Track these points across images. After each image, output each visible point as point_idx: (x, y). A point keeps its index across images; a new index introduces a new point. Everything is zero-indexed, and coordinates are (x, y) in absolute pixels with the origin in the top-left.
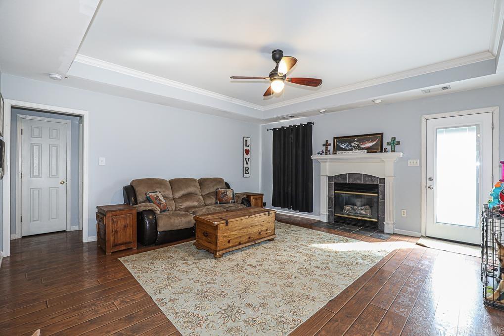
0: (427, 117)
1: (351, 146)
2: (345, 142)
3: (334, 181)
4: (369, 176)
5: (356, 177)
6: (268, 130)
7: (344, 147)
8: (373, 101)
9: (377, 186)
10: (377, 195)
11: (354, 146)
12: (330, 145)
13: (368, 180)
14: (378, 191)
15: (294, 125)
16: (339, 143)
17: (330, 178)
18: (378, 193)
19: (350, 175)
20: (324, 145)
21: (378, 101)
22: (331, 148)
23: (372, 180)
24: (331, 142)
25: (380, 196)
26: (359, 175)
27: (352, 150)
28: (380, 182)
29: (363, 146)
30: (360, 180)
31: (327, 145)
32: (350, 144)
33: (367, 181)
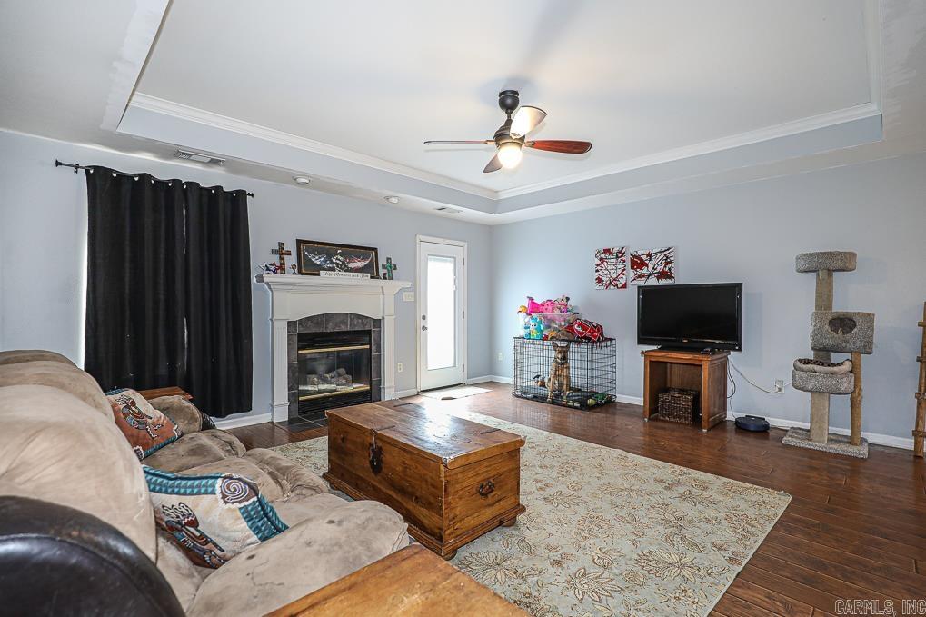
0: (422, 238)
1: (332, 263)
2: (320, 253)
3: (299, 329)
4: (359, 316)
5: (338, 320)
6: (58, 164)
7: (318, 263)
8: (387, 198)
9: (368, 333)
10: (368, 347)
11: (336, 263)
12: (289, 253)
13: (358, 323)
14: (370, 339)
15: (174, 181)
16: (309, 253)
17: (291, 324)
18: (370, 344)
19: (330, 316)
20: (274, 252)
21: (394, 200)
22: (291, 261)
23: (363, 323)
24: (291, 246)
25: (374, 348)
26: (344, 317)
27: (333, 269)
28: (374, 327)
29: (351, 265)
30: (346, 323)
31: (281, 252)
32: (330, 256)
33: (355, 326)
